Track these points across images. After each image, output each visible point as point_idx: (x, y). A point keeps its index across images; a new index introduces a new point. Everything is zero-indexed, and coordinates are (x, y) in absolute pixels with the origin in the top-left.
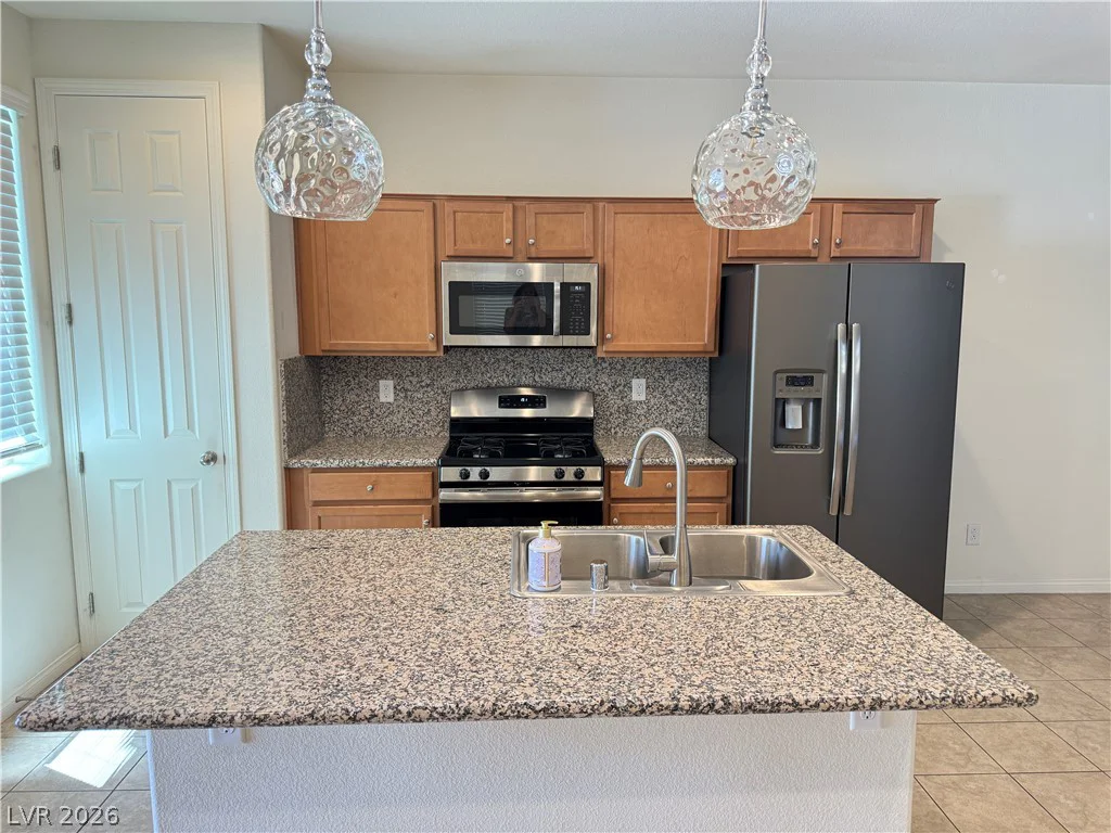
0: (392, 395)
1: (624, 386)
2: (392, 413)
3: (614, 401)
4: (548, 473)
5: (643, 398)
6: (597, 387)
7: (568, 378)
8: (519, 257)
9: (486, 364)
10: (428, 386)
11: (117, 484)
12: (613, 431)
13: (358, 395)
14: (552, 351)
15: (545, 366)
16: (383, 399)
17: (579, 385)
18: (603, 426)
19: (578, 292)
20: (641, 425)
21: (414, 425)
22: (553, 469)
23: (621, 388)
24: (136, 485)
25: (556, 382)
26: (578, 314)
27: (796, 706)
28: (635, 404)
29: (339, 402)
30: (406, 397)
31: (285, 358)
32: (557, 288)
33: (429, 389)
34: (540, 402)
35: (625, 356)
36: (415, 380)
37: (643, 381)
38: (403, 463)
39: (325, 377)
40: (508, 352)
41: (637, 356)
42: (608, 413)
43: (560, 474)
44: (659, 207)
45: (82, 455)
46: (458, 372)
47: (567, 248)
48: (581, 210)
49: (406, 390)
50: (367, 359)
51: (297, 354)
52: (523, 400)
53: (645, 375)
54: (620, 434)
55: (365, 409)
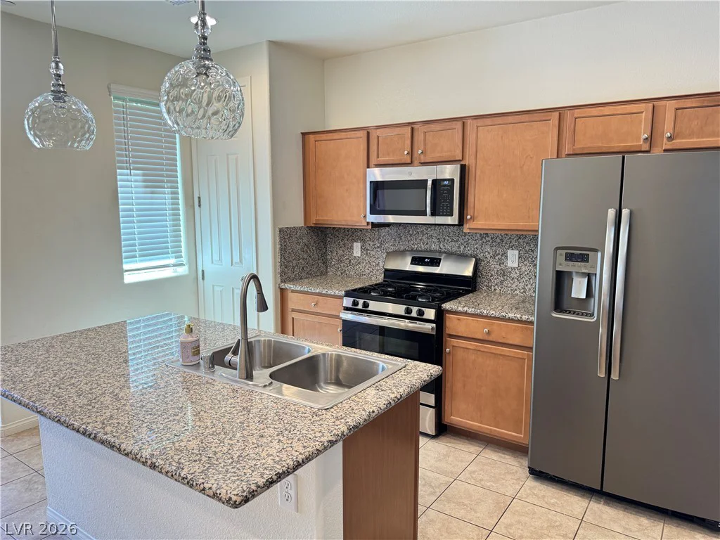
0: (360, 253)
1: (502, 255)
2: (359, 263)
3: (494, 266)
4: (400, 309)
5: (516, 265)
6: (482, 254)
7: (462, 248)
8: (416, 162)
9: (411, 235)
10: (378, 247)
11: (215, 287)
12: (493, 287)
13: (343, 251)
14: (452, 227)
15: (447, 238)
16: (355, 254)
17: (470, 252)
18: (486, 284)
19: (445, 185)
20: (514, 286)
21: (371, 271)
22: (404, 307)
23: (499, 256)
24: (222, 288)
25: (454, 249)
26: (445, 201)
27: (119, 450)
28: (510, 270)
29: (335, 254)
30: (367, 254)
31: (280, 227)
32: (430, 183)
33: (379, 250)
34: (436, 263)
35: (503, 233)
36: (371, 244)
37: (516, 252)
38: (329, 292)
39: (329, 239)
40: (424, 227)
41: (512, 233)
42: (490, 275)
43: (408, 311)
44: (510, 119)
45: (203, 271)
46: (395, 240)
47: (444, 154)
48: (454, 127)
49: (367, 250)
50: (348, 230)
51: (302, 225)
52: (426, 260)
53: (518, 248)
54: (498, 291)
55: (346, 259)
